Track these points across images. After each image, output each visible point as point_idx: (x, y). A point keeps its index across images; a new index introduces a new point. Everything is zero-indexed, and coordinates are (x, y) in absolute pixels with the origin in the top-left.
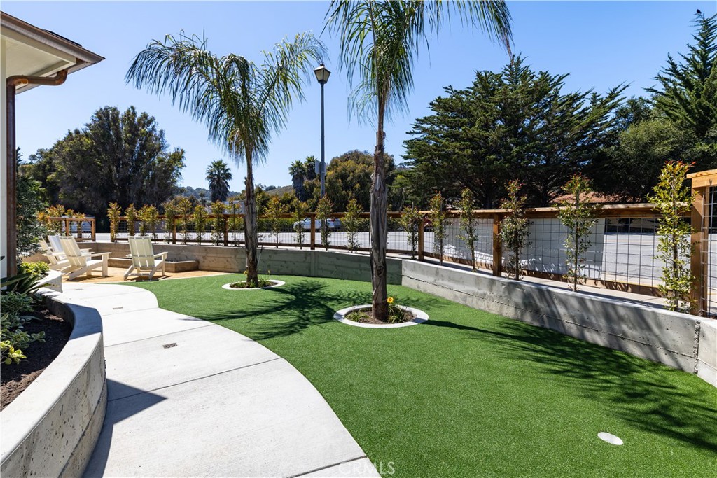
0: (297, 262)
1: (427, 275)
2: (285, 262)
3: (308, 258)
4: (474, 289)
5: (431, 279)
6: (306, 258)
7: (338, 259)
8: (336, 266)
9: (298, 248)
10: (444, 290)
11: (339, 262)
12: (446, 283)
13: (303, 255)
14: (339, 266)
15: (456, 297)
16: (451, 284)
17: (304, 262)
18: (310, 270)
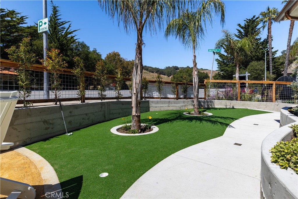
0: (96, 112)
1: (164, 104)
2: (86, 114)
3: (103, 107)
4: (183, 104)
5: (167, 105)
6: (102, 107)
7: (123, 104)
8: (122, 109)
9: (100, 101)
10: (173, 107)
11: (124, 107)
12: (173, 105)
13: (100, 106)
14: (123, 109)
15: (177, 108)
16: (175, 105)
17: (101, 111)
18: (105, 117)
